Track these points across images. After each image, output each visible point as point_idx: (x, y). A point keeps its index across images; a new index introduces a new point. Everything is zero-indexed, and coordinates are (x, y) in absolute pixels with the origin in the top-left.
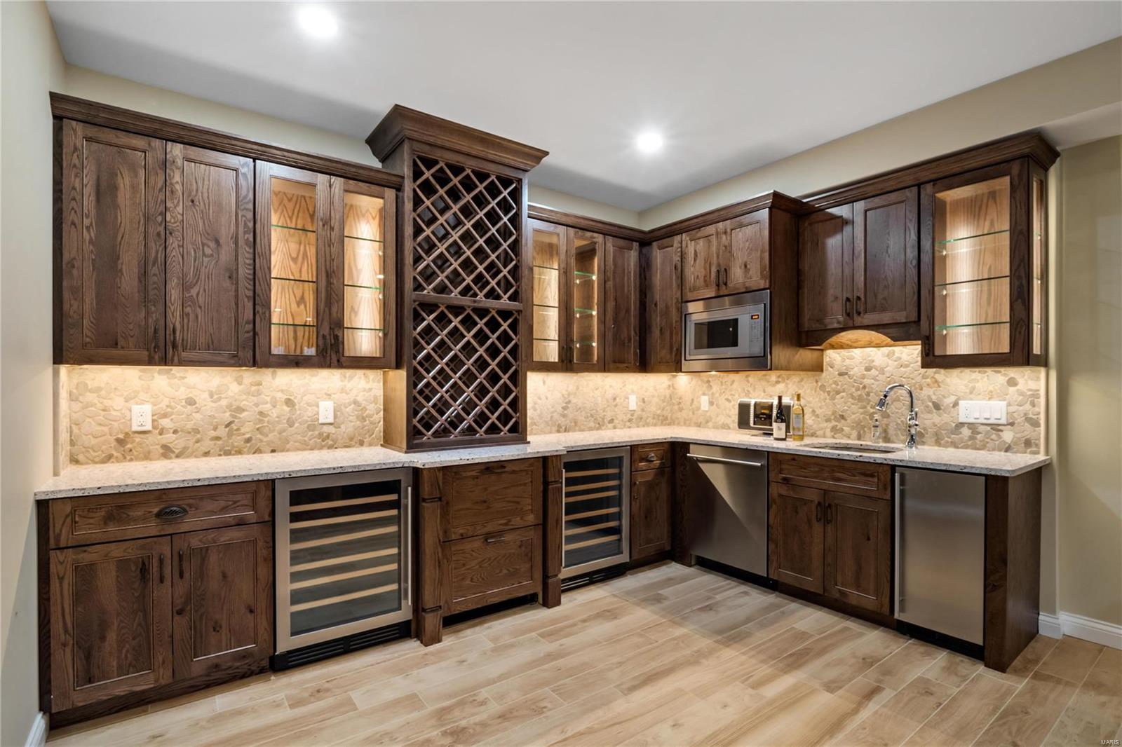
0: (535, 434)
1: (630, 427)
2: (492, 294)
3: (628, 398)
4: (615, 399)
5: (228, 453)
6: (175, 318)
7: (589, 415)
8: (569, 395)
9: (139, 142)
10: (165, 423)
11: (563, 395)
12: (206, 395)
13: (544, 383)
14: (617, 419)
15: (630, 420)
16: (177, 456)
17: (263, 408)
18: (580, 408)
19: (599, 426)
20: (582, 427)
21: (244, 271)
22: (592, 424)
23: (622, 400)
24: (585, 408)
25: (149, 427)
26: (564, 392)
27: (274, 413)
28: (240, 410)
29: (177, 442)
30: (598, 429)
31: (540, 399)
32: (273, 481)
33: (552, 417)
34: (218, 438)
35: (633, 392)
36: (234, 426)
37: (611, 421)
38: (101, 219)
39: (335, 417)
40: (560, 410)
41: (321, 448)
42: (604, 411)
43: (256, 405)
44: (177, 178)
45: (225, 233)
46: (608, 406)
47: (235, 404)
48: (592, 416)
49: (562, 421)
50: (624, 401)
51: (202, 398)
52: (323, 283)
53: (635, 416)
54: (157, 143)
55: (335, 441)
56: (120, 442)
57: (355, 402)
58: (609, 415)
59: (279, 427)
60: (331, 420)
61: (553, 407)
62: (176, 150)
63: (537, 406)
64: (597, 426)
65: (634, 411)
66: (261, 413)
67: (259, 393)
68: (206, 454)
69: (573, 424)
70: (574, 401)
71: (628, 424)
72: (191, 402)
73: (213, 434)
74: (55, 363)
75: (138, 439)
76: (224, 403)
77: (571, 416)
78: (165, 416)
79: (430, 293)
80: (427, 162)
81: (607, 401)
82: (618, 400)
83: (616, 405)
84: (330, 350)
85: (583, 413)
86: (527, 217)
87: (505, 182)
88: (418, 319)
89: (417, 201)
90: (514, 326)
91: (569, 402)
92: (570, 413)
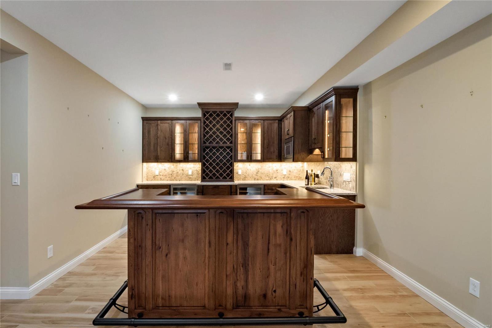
0: (246, 180)
1: (283, 180)
2: (225, 142)
3: (283, 170)
4: (277, 171)
5: (171, 180)
6: (159, 154)
7: (266, 175)
8: (258, 169)
9: (153, 122)
10: (161, 174)
11: (256, 169)
12: (167, 168)
13: (250, 165)
14: (278, 177)
15: (284, 178)
16: (163, 180)
17: (177, 171)
18: (263, 173)
19: (271, 179)
20: (264, 179)
21: (170, 144)
22: (268, 178)
23: (280, 171)
24: (265, 173)
25: (158, 174)
26: (257, 168)
27: (180, 172)
28: (174, 171)
29: (163, 178)
30: (270, 180)
31: (248, 170)
32: (170, 185)
33: (252, 176)
34: (169, 177)
35: (285, 168)
36: (172, 175)
37: (276, 178)
38: (148, 137)
39: (192, 173)
40: (255, 173)
41: (189, 180)
42: (272, 174)
43: (176, 170)
44: (159, 127)
45: (167, 137)
46: (274, 173)
47: (173, 170)
48: (268, 176)
49: (256, 177)
50: (281, 171)
51: (167, 169)
52: (185, 144)
53: (286, 176)
54: (156, 121)
55: (192, 179)
56: (154, 177)
57: (197, 170)
58: (274, 176)
59: (181, 175)
60: (191, 174)
61: (253, 173)
62: (159, 122)
63: (247, 172)
64: (270, 179)
66: (177, 172)
67: (177, 168)
68: (167, 180)
69: (260, 178)
70: (260, 171)
71: (283, 179)
72: (165, 170)
73: (169, 176)
74: (142, 162)
75: (156, 176)
76: (170, 170)
77: (259, 176)
78: (161, 172)
79: (207, 144)
80: (208, 112)
81: (274, 171)
82: (278, 171)
83: (277, 173)
84: (186, 159)
85: (264, 175)
86: (235, 120)
87: (228, 112)
88: (204, 151)
89: (205, 122)
90: (231, 150)
91: (259, 171)
92: (259, 175)
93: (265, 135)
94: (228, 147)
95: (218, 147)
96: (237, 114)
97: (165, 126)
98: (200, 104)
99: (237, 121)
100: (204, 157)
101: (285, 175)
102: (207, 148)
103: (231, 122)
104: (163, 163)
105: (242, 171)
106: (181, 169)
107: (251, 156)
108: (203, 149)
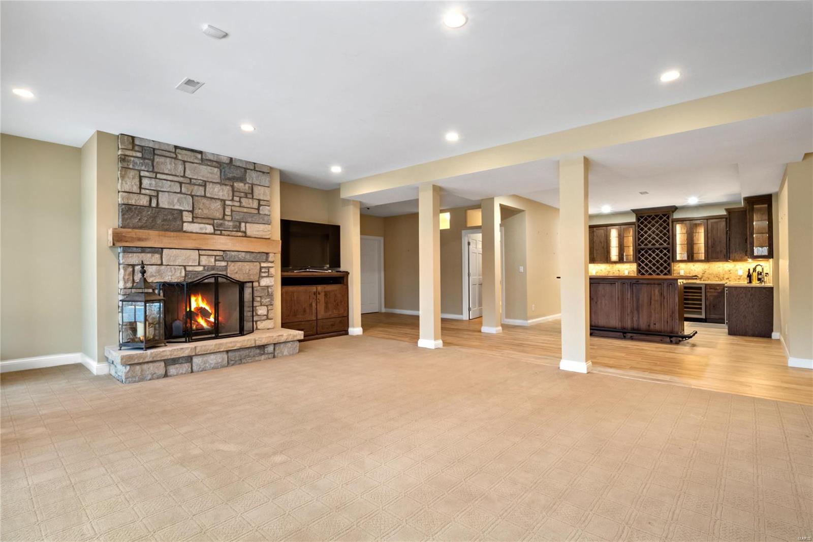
2: (661, 244)
4: (730, 271)
8: (706, 269)
10: (597, 274)
15: (739, 279)
19: (721, 280)
20: (713, 280)
21: (605, 247)
22: (717, 279)
24: (713, 274)
28: (610, 272)
35: (741, 269)
37: (728, 279)
39: (629, 274)
40: (701, 274)
42: (723, 275)
45: (602, 241)
48: (717, 276)
50: (735, 272)
51: (603, 270)
52: (619, 247)
54: (592, 229)
57: (633, 271)
58: (726, 276)
61: (698, 273)
62: (595, 229)
65: (742, 276)
66: (613, 273)
70: (707, 271)
72: (601, 270)
77: (706, 276)
78: (597, 272)
79: (643, 246)
80: (642, 217)
81: (725, 271)
82: (731, 271)
83: (730, 273)
84: (621, 260)
85: (713, 276)
86: (672, 222)
87: (664, 215)
88: (640, 252)
89: (639, 226)
90: (668, 251)
91: (705, 272)
92: (706, 275)
93: (709, 235)
94: (665, 249)
95: (654, 249)
96: (676, 216)
97: (601, 232)
98: (634, 211)
99: (675, 223)
100: (640, 259)
101: (741, 276)
102: (643, 249)
103: (668, 225)
104: (599, 264)
105: (684, 271)
106: (617, 269)
107: (692, 256)
108: (637, 251)
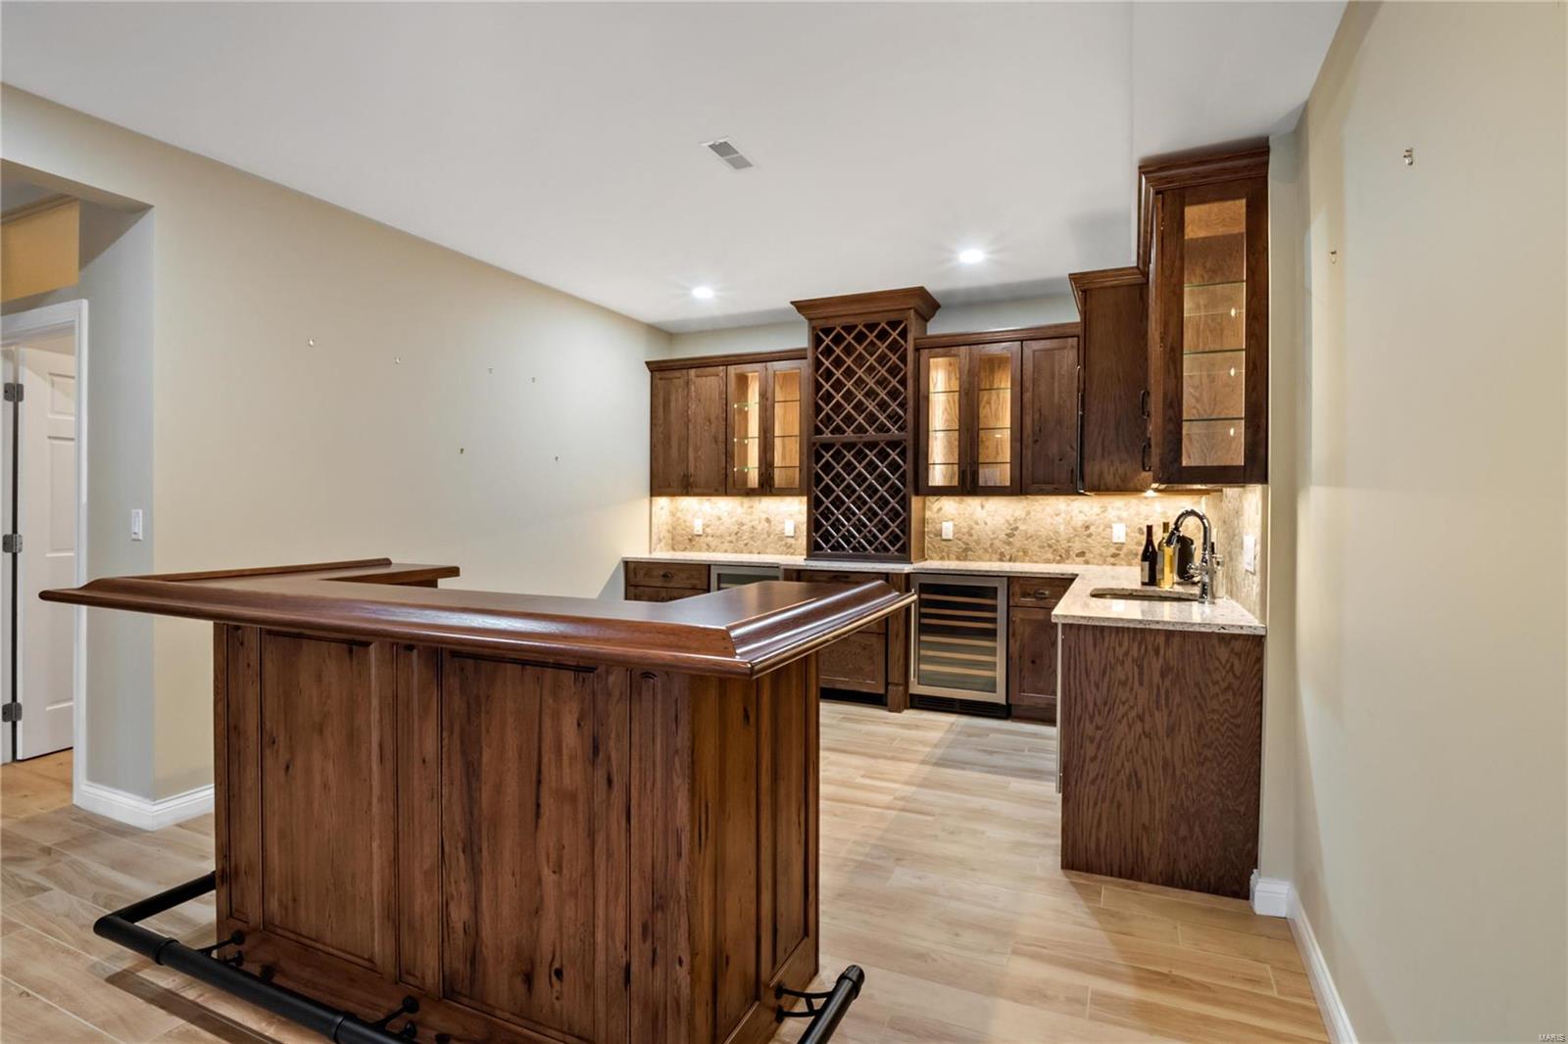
0: (971, 560)
1: (1114, 564)
2: (882, 428)
3: (1111, 527)
4: (1087, 528)
5: (736, 552)
6: (692, 470)
7: (1045, 544)
8: (1015, 520)
9: (677, 374)
10: (708, 530)
11: (1007, 521)
12: (726, 514)
13: (982, 507)
14: (1091, 552)
15: (1114, 556)
16: (714, 551)
17: (753, 523)
18: (1031, 537)
19: (1061, 560)
20: (1035, 558)
21: (721, 437)
22: (1050, 556)
23: (1100, 530)
24: (1038, 537)
25: (701, 533)
26: (1009, 518)
27: (759, 528)
28: (742, 524)
29: (714, 543)
30: (1059, 562)
31: (977, 523)
32: (709, 566)
33: (992, 545)
34: (731, 542)
35: (1120, 519)
36: (739, 535)
37: (1082, 554)
38: (665, 419)
39: (795, 532)
40: (1003, 536)
41: (786, 554)
42: (1069, 542)
43: (751, 521)
44: (693, 388)
45: (713, 418)
46: (1076, 535)
47: (740, 520)
48: (1050, 546)
49: (1006, 549)
50: (1104, 530)
51: (724, 516)
52: (762, 438)
53: (1125, 550)
54: (684, 371)
55: (795, 550)
56: (690, 540)
58: (1077, 546)
59: (763, 536)
60: (792, 534)
61: (993, 534)
62: (692, 372)
63: (973, 531)
64: (1058, 558)
65: (1123, 544)
66: (753, 527)
67: (751, 514)
68: (726, 551)
69: (1021, 554)
70: (1022, 527)
71: (1112, 560)
73: (729, 538)
74: (652, 495)
75: (697, 538)
76: (734, 519)
77: (1018, 544)
78: (708, 526)
79: (827, 435)
80: (827, 331)
81: (1075, 529)
82: (1092, 529)
83: (1090, 536)
84: (767, 486)
85: (1037, 542)
86: (917, 350)
87: (894, 325)
88: (819, 457)
89: (818, 364)
90: (903, 454)
91: (1016, 529)
92: (1017, 541)
93: (1028, 396)
94: (894, 445)
95: (860, 445)
96: (937, 328)
97: (708, 385)
98: (801, 306)
99: (924, 353)
100: (819, 479)
101: (1120, 546)
102: (827, 447)
103: (903, 359)
104: (714, 499)
105: (955, 525)
106: (764, 516)
107: (975, 475)
108: (813, 450)
